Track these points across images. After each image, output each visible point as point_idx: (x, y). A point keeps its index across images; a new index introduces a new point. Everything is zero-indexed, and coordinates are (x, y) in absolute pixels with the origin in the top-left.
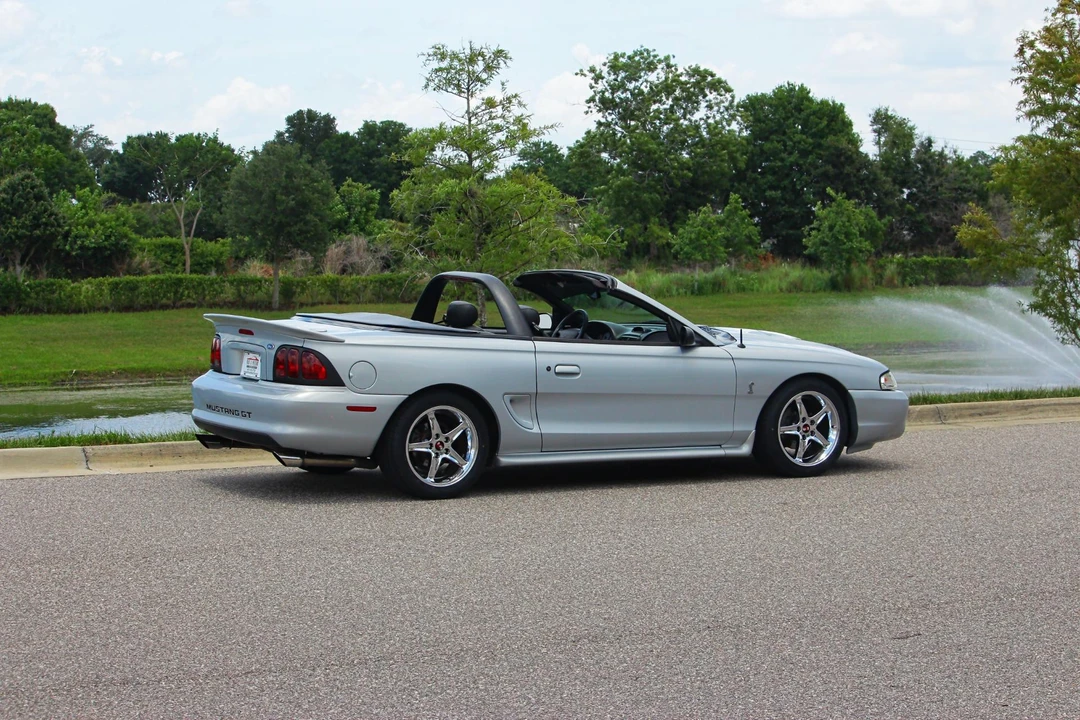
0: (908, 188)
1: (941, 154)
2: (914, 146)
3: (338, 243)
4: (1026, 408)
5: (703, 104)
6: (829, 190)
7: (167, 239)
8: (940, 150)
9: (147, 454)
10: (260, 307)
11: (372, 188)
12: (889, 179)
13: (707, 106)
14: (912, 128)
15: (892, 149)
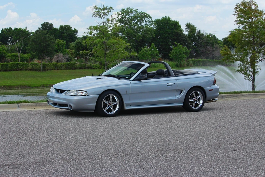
0: (195, 42)
1: (203, 34)
2: (196, 32)
3: (56, 55)
4: (243, 95)
5: (145, 21)
6: (175, 43)
7: (14, 54)
8: (202, 33)
9: (33, 106)
10: (38, 70)
11: (64, 41)
12: (190, 40)
13: (145, 22)
14: (196, 28)
15: (191, 33)
